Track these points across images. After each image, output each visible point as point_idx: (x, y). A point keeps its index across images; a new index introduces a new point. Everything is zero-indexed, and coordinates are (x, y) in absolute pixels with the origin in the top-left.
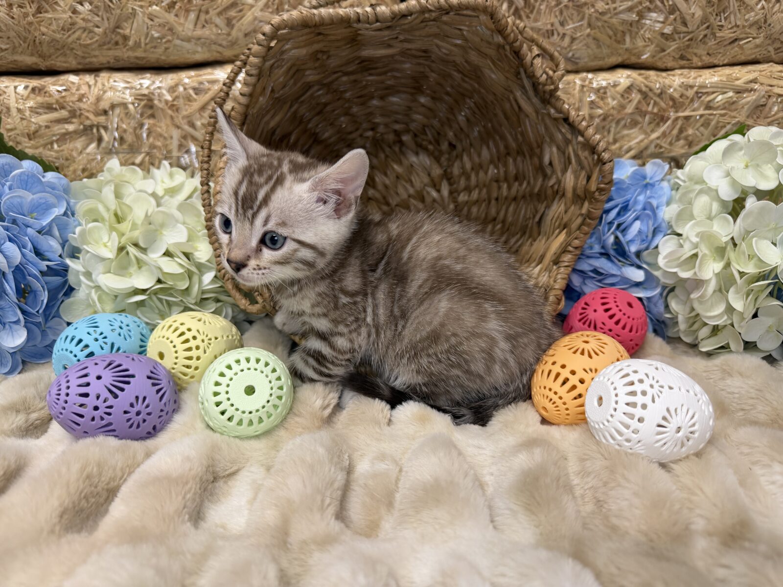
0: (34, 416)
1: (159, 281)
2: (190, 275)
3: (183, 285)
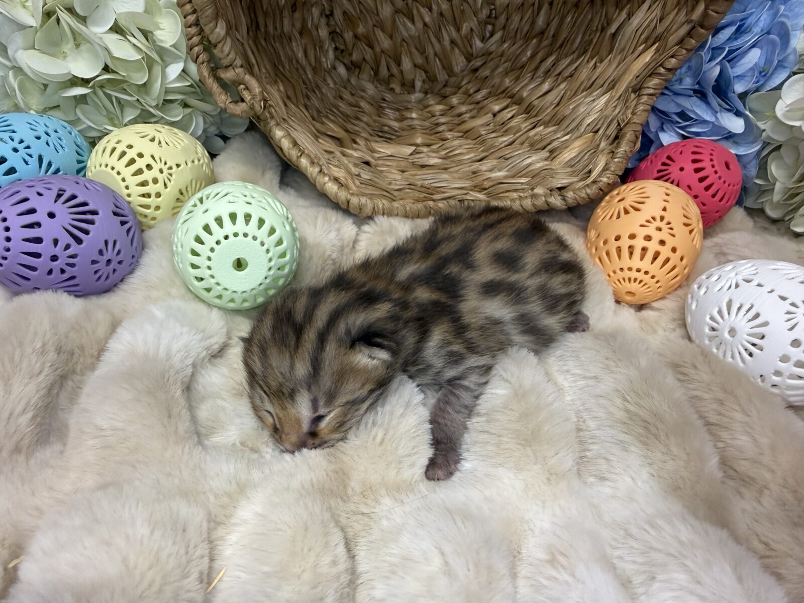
1: (106, 69)
2: (150, 64)
3: (141, 78)
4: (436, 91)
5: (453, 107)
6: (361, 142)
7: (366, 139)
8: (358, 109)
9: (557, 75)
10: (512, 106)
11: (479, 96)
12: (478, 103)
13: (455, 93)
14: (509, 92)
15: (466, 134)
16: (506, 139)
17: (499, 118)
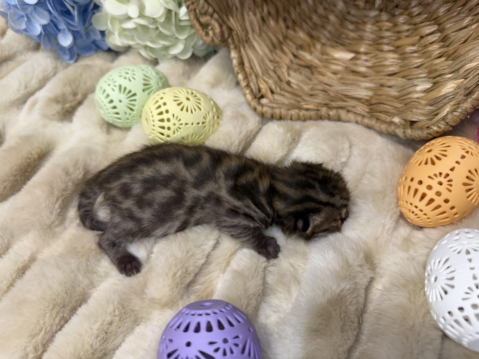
0: (68, 105)
4: (389, 9)
5: (396, 25)
6: (319, 46)
7: (324, 44)
8: (325, 20)
9: (475, 15)
10: (437, 33)
11: (418, 20)
12: (415, 24)
13: (402, 14)
14: (438, 21)
15: (397, 49)
16: (419, 61)
17: (423, 41)
